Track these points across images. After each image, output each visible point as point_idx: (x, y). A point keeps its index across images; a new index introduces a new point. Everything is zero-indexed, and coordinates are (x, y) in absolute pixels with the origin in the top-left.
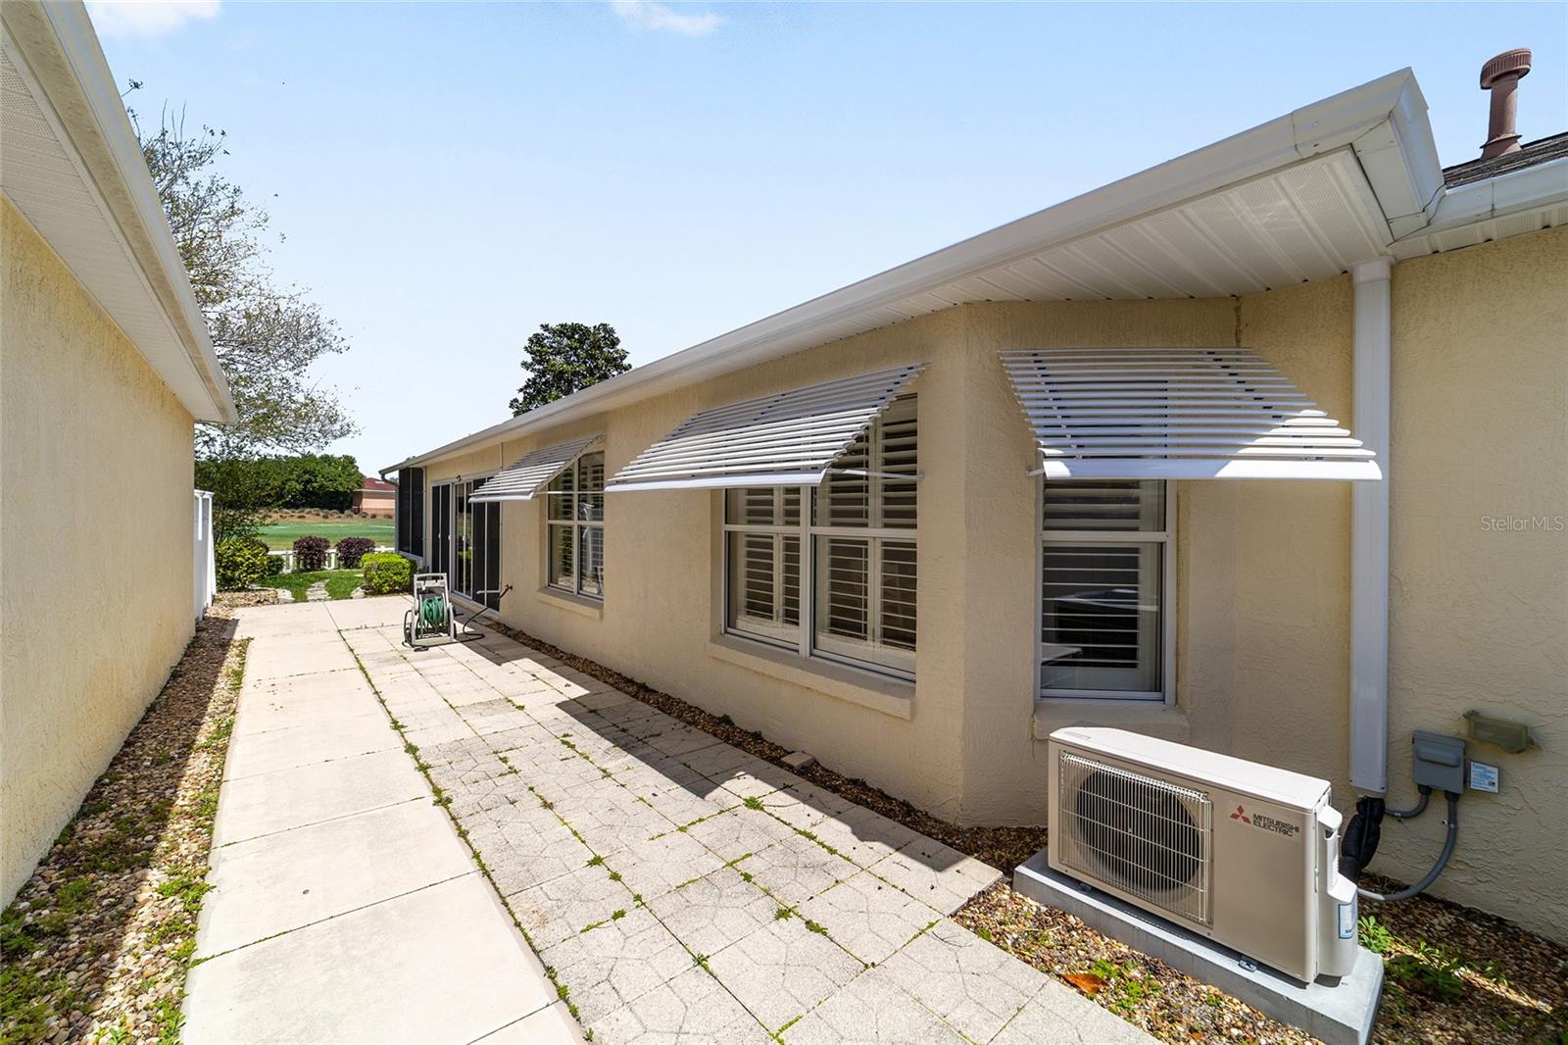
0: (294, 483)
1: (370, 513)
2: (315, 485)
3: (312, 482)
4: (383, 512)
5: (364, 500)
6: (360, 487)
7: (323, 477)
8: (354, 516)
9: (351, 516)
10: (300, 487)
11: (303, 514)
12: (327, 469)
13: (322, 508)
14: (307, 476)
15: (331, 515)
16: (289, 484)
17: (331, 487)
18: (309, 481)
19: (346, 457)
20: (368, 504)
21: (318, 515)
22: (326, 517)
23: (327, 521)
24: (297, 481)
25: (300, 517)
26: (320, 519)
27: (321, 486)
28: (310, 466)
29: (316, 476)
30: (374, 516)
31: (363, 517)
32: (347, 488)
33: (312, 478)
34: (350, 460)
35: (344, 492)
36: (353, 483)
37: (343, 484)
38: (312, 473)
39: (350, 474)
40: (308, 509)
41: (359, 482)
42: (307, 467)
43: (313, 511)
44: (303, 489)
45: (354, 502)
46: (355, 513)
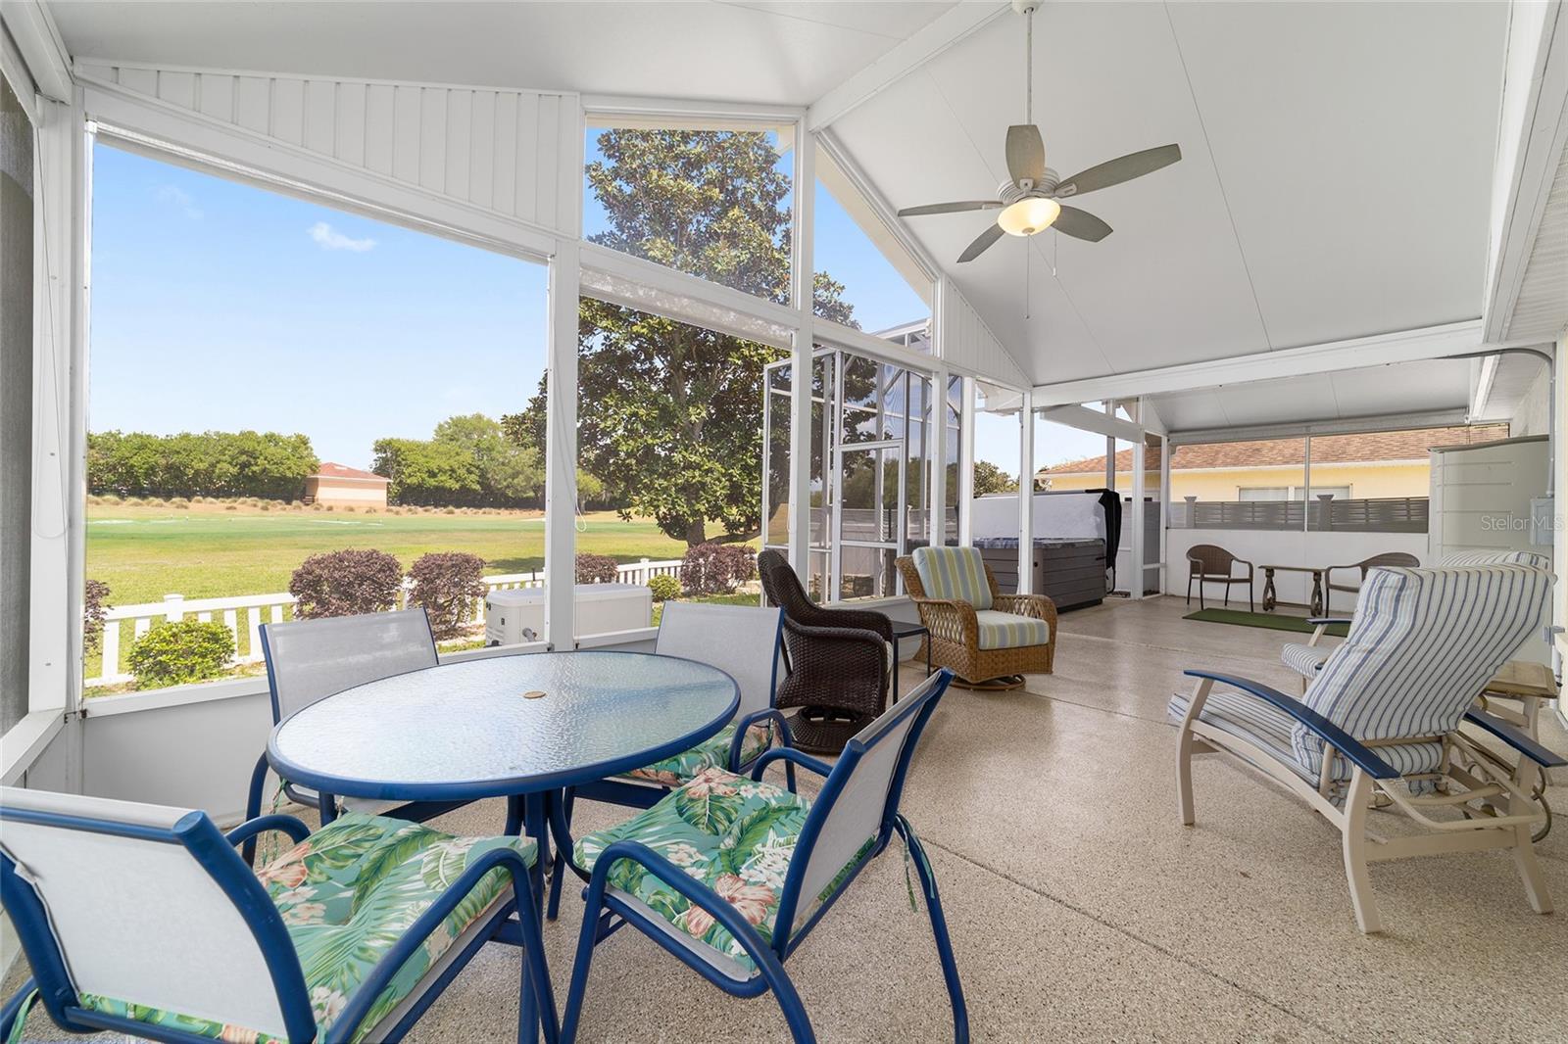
0: (226, 466)
1: (326, 505)
3: (251, 465)
4: (345, 504)
5: (320, 488)
6: (314, 472)
7: (265, 459)
8: (304, 507)
9: (301, 508)
10: (234, 470)
11: (235, 505)
12: (272, 449)
13: (261, 497)
14: (244, 458)
15: (274, 506)
16: (219, 466)
17: (275, 471)
18: (244, 466)
19: (298, 436)
20: (323, 494)
21: (255, 506)
22: (265, 509)
23: (265, 513)
24: (230, 463)
25: (229, 508)
26: (258, 511)
27: (264, 470)
28: (249, 445)
29: (256, 458)
30: (330, 509)
31: (317, 509)
32: (298, 474)
33: (252, 460)
34: (304, 442)
35: (295, 478)
36: (304, 468)
37: (292, 469)
38: (252, 454)
39: (301, 458)
40: (242, 499)
41: (314, 468)
42: (246, 447)
43: (249, 500)
44: (238, 474)
45: (305, 492)
46: (306, 504)
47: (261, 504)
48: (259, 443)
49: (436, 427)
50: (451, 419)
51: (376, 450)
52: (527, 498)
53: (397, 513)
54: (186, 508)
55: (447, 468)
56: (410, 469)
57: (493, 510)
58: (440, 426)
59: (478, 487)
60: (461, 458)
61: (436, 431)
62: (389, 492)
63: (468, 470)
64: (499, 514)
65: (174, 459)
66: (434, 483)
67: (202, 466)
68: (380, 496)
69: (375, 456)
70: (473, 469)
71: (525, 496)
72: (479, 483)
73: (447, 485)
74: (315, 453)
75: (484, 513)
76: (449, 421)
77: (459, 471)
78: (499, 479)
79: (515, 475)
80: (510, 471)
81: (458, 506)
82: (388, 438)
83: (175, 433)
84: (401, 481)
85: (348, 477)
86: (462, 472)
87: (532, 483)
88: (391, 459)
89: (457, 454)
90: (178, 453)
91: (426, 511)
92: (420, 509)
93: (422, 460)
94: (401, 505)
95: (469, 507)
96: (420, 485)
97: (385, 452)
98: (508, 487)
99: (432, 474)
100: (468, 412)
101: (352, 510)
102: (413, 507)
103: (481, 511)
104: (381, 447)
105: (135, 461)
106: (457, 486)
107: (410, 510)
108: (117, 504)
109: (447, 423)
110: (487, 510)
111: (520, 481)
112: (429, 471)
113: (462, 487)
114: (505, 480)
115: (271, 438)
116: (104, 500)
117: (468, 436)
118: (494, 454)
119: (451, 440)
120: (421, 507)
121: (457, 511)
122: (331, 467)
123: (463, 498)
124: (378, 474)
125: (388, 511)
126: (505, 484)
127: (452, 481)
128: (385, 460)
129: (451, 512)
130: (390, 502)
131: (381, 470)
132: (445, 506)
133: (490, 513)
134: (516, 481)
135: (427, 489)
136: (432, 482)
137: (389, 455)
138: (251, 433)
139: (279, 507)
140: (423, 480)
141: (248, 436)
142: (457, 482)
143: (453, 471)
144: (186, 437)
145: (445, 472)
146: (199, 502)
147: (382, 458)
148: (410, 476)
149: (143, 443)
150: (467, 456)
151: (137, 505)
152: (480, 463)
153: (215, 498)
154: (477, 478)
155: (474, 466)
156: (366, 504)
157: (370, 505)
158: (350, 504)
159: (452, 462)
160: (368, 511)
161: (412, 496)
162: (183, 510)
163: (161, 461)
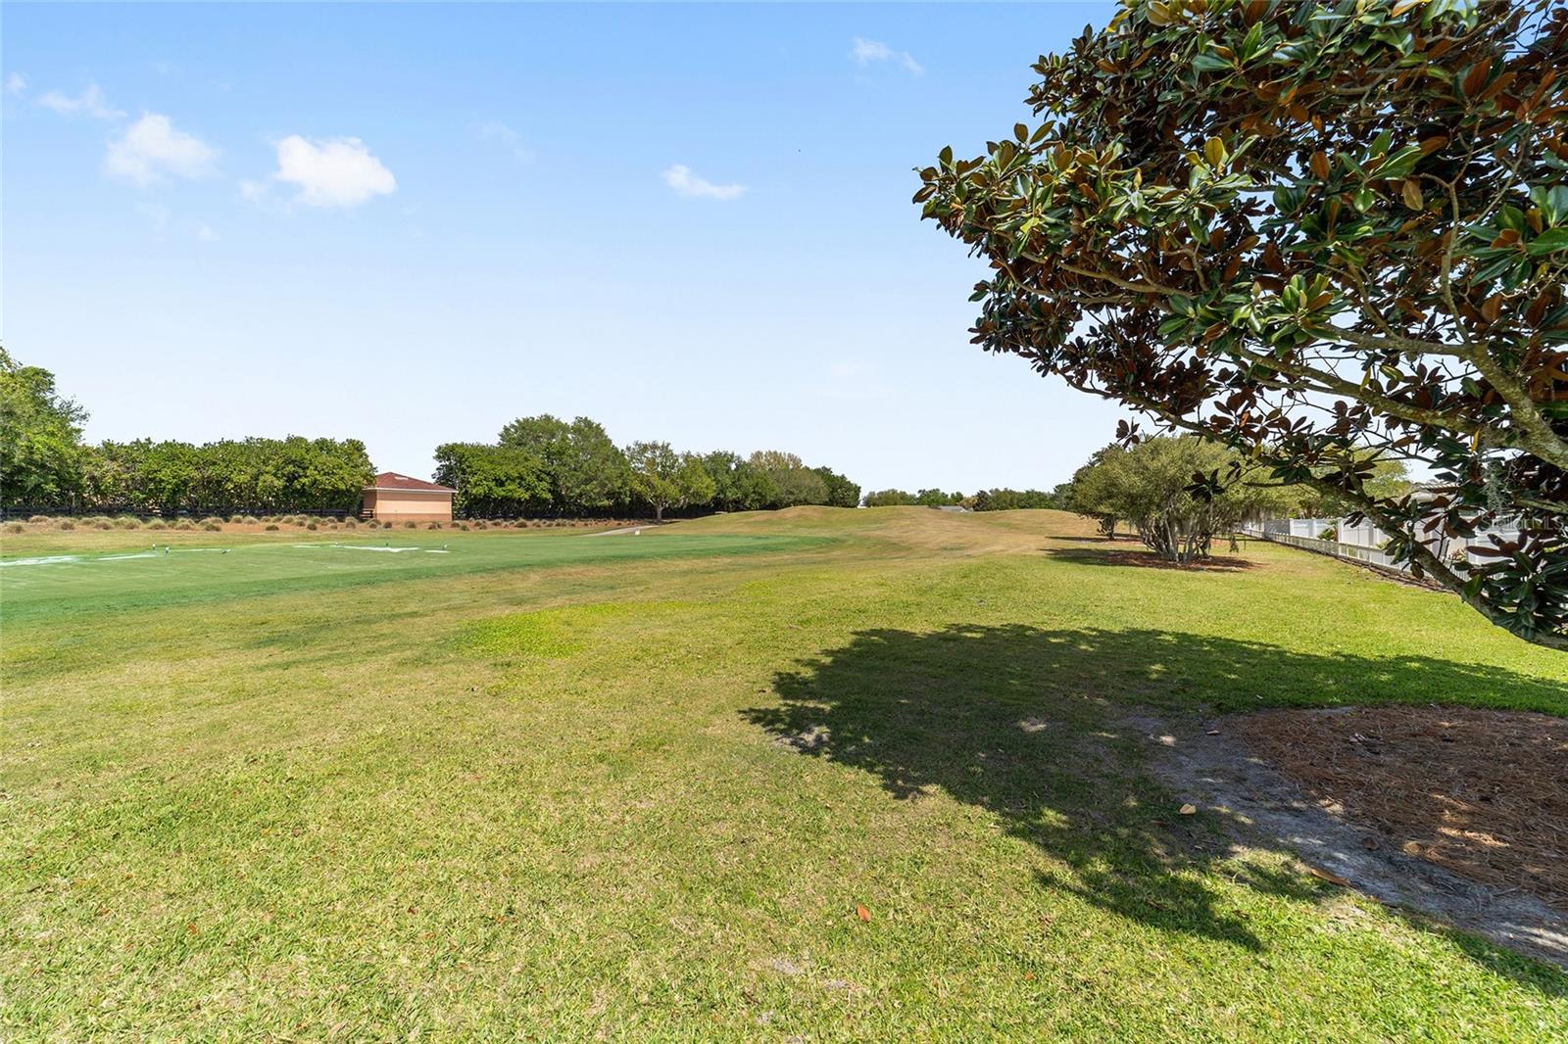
0: (269, 478)
1: (383, 520)
2: (304, 480)
3: (300, 476)
4: (405, 519)
5: (378, 502)
6: (370, 483)
7: (315, 469)
8: (359, 525)
9: (353, 525)
10: (279, 483)
11: (276, 524)
13: (310, 514)
14: (290, 468)
15: (324, 524)
16: (262, 478)
17: (327, 483)
18: (292, 478)
19: (350, 442)
20: (384, 508)
21: (301, 524)
22: (312, 528)
23: (312, 533)
24: (275, 475)
25: (269, 529)
26: (304, 530)
27: (315, 482)
28: (295, 454)
29: (304, 469)
30: (388, 525)
31: (373, 526)
32: (352, 485)
33: (300, 471)
34: (357, 447)
35: (348, 491)
36: (360, 478)
37: (345, 479)
38: (300, 464)
39: (356, 466)
40: (288, 517)
41: (370, 478)
42: (293, 456)
43: (296, 519)
44: (285, 487)
45: (361, 506)
46: (362, 521)
47: (308, 522)
48: (307, 451)
49: (502, 430)
50: (518, 421)
51: (438, 457)
52: (601, 507)
53: (464, 528)
54: (218, 529)
55: (517, 475)
56: (475, 478)
57: (567, 522)
58: (506, 429)
59: (549, 496)
60: (530, 464)
61: (501, 435)
62: (453, 504)
63: (538, 477)
64: (573, 525)
65: (210, 472)
66: (503, 493)
67: (243, 478)
68: (444, 508)
69: (438, 464)
70: (543, 476)
71: (599, 504)
72: (550, 491)
73: (516, 495)
74: (370, 460)
75: (558, 525)
76: (516, 424)
77: (528, 478)
78: (570, 487)
79: (588, 481)
80: (582, 476)
81: (530, 518)
82: (450, 443)
83: (215, 439)
84: (466, 491)
85: (409, 488)
86: (531, 479)
87: (606, 489)
88: (456, 462)
89: (526, 459)
90: (214, 464)
91: (495, 524)
92: (489, 523)
93: (488, 467)
94: (467, 518)
95: (541, 518)
96: (486, 496)
97: (449, 459)
98: (581, 495)
99: (500, 483)
100: (536, 414)
101: (412, 526)
102: (481, 521)
103: (554, 523)
104: (444, 453)
105: (165, 474)
106: (527, 496)
107: (478, 524)
109: (513, 426)
110: (560, 521)
111: (593, 488)
112: (495, 480)
113: (533, 496)
114: (578, 487)
115: (323, 445)
116: (117, 524)
117: (537, 439)
118: (565, 457)
119: (520, 444)
120: (490, 520)
121: (529, 523)
122: (390, 477)
123: (534, 510)
124: (442, 484)
125: (454, 525)
126: (578, 491)
127: (522, 490)
128: (450, 469)
129: (523, 525)
130: (455, 516)
131: (445, 478)
132: (515, 518)
133: (564, 525)
134: (588, 488)
135: (495, 499)
136: (499, 492)
137: (453, 462)
138: (301, 439)
139: (330, 525)
140: (490, 489)
141: (296, 441)
142: (527, 490)
143: (521, 478)
144: (226, 445)
145: (513, 480)
146: (238, 521)
147: (446, 466)
148: (476, 485)
149: (173, 452)
150: (537, 461)
151: (157, 527)
152: (550, 469)
153: (259, 516)
154: (548, 486)
155: (545, 472)
156: (428, 518)
157: (436, 519)
158: (411, 519)
159: (520, 468)
160: (435, 526)
161: (478, 508)
162: (214, 533)
163: (196, 475)
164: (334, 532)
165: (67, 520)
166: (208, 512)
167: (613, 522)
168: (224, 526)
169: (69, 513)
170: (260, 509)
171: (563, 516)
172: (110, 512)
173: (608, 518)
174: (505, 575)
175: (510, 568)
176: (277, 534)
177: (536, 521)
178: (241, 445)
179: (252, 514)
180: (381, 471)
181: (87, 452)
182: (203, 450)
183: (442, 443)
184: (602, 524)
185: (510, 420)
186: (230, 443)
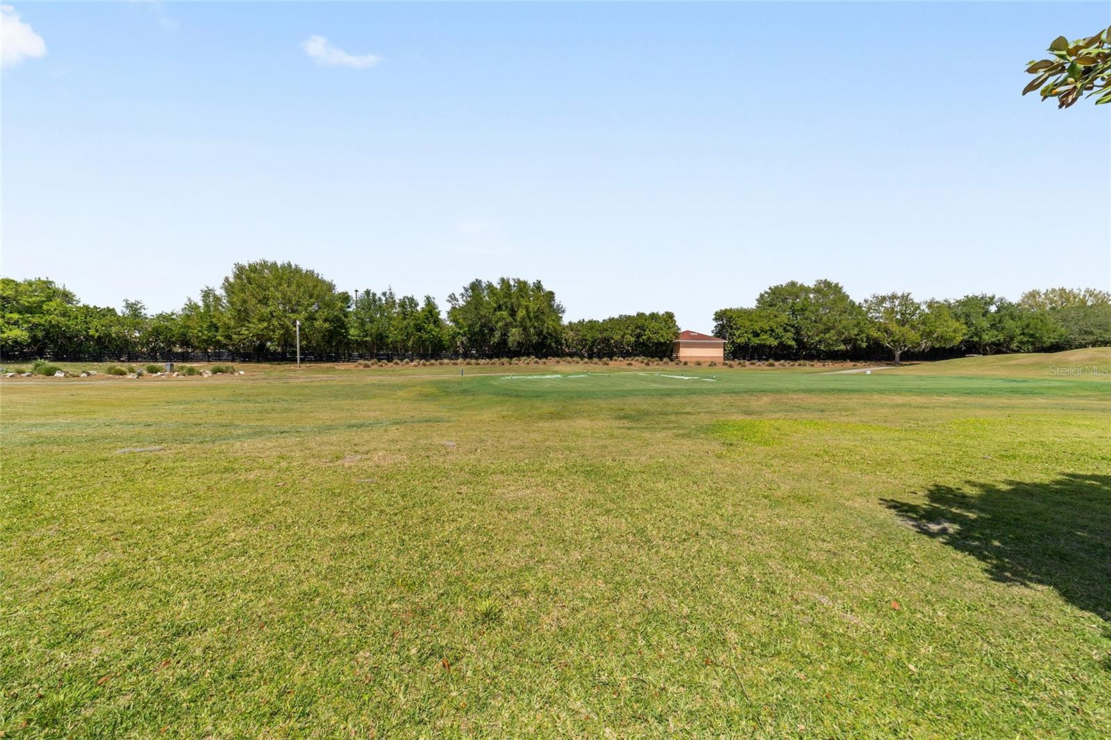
0: (628, 336)
1: (683, 360)
2: (644, 337)
3: (642, 335)
4: (695, 360)
5: (681, 349)
6: (677, 338)
7: (649, 331)
8: (670, 363)
9: (668, 363)
10: (633, 339)
11: (632, 362)
12: (653, 323)
13: (647, 356)
14: (638, 331)
15: (653, 362)
16: (626, 337)
17: (655, 338)
18: (639, 336)
19: (667, 313)
20: (684, 353)
21: (642, 362)
22: (647, 364)
23: (648, 368)
24: (631, 335)
25: (629, 364)
26: (643, 366)
27: (649, 338)
28: (640, 322)
29: (645, 331)
30: (686, 363)
31: (677, 364)
32: (668, 340)
33: (642, 332)
34: (670, 316)
35: (666, 343)
36: (671, 335)
37: (664, 336)
38: (642, 328)
39: (669, 328)
40: (637, 358)
41: (677, 335)
42: (639, 323)
43: (640, 359)
44: (636, 341)
45: (672, 352)
46: (672, 360)
47: (645, 361)
48: (646, 320)
49: (758, 297)
50: (770, 289)
51: (716, 319)
52: (838, 351)
53: (731, 366)
54: (608, 364)
55: (768, 328)
56: (739, 331)
57: (808, 363)
58: (762, 296)
59: (793, 343)
60: (778, 320)
61: (757, 300)
62: (725, 350)
63: (785, 329)
64: (813, 365)
65: (605, 334)
66: (758, 342)
67: (617, 337)
68: (718, 353)
69: (715, 324)
70: (788, 328)
71: (836, 349)
72: (794, 339)
73: (768, 343)
74: (677, 324)
75: (800, 365)
76: (769, 291)
77: (777, 331)
78: (812, 336)
79: (827, 330)
80: (821, 327)
81: (777, 359)
82: (723, 309)
83: (607, 318)
84: (733, 341)
85: (698, 340)
86: (780, 331)
87: (843, 337)
88: (727, 322)
89: (776, 316)
90: (607, 330)
91: (752, 364)
92: (747, 363)
93: (748, 324)
94: (733, 359)
95: (786, 360)
96: (747, 344)
97: (722, 320)
98: (820, 341)
99: (756, 335)
100: (783, 282)
101: (699, 364)
102: (742, 361)
103: (797, 364)
104: (719, 316)
105: (588, 337)
106: (776, 343)
107: (740, 364)
108: (578, 362)
109: (766, 293)
110: (802, 362)
111: (832, 335)
112: (753, 332)
113: (781, 343)
114: (817, 335)
115: (653, 316)
116: (573, 361)
117: (784, 301)
118: (807, 313)
119: (771, 306)
120: (748, 360)
121: (777, 363)
122: (688, 332)
123: (782, 353)
124: (718, 337)
125: (724, 364)
126: (817, 339)
127: (772, 339)
128: (723, 326)
129: (772, 365)
130: (726, 358)
131: (720, 333)
132: (767, 360)
133: (805, 365)
134: (827, 336)
135: (753, 346)
136: (756, 341)
137: (725, 322)
138: (643, 314)
139: (656, 363)
140: (749, 339)
141: (641, 315)
142: (776, 339)
143: (772, 331)
144: (611, 320)
145: (766, 332)
146: (616, 360)
147: (720, 324)
148: (740, 337)
149: (592, 325)
150: (784, 317)
151: (586, 363)
152: (794, 322)
153: (624, 357)
154: (793, 336)
155: (790, 325)
156: (709, 360)
157: (714, 360)
158: (699, 360)
159: (771, 323)
160: (712, 364)
161: (742, 352)
162: (606, 366)
163: (600, 336)
164: (657, 367)
165: (557, 359)
166: (605, 355)
167: (849, 364)
168: (610, 363)
169: (558, 356)
170: (626, 355)
171: (805, 358)
172: (571, 355)
173: (845, 360)
174: (746, 396)
175: (750, 392)
176: (632, 368)
177: (782, 361)
178: (617, 319)
179: (622, 356)
180: (683, 330)
181: (564, 327)
182: (602, 323)
183: (718, 310)
184: (838, 365)
185: (764, 288)
186: (613, 318)
